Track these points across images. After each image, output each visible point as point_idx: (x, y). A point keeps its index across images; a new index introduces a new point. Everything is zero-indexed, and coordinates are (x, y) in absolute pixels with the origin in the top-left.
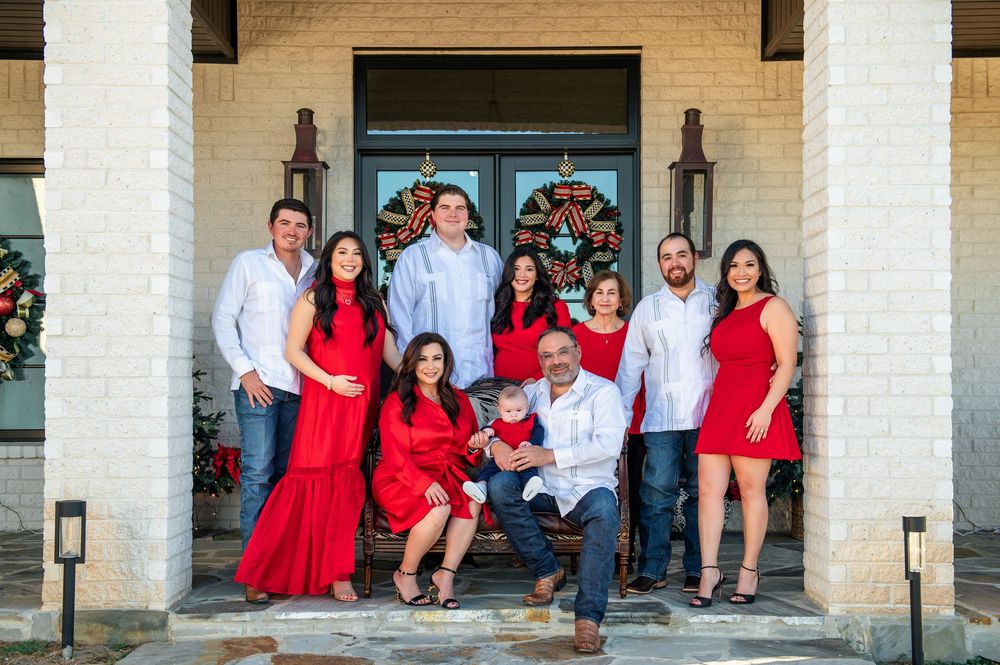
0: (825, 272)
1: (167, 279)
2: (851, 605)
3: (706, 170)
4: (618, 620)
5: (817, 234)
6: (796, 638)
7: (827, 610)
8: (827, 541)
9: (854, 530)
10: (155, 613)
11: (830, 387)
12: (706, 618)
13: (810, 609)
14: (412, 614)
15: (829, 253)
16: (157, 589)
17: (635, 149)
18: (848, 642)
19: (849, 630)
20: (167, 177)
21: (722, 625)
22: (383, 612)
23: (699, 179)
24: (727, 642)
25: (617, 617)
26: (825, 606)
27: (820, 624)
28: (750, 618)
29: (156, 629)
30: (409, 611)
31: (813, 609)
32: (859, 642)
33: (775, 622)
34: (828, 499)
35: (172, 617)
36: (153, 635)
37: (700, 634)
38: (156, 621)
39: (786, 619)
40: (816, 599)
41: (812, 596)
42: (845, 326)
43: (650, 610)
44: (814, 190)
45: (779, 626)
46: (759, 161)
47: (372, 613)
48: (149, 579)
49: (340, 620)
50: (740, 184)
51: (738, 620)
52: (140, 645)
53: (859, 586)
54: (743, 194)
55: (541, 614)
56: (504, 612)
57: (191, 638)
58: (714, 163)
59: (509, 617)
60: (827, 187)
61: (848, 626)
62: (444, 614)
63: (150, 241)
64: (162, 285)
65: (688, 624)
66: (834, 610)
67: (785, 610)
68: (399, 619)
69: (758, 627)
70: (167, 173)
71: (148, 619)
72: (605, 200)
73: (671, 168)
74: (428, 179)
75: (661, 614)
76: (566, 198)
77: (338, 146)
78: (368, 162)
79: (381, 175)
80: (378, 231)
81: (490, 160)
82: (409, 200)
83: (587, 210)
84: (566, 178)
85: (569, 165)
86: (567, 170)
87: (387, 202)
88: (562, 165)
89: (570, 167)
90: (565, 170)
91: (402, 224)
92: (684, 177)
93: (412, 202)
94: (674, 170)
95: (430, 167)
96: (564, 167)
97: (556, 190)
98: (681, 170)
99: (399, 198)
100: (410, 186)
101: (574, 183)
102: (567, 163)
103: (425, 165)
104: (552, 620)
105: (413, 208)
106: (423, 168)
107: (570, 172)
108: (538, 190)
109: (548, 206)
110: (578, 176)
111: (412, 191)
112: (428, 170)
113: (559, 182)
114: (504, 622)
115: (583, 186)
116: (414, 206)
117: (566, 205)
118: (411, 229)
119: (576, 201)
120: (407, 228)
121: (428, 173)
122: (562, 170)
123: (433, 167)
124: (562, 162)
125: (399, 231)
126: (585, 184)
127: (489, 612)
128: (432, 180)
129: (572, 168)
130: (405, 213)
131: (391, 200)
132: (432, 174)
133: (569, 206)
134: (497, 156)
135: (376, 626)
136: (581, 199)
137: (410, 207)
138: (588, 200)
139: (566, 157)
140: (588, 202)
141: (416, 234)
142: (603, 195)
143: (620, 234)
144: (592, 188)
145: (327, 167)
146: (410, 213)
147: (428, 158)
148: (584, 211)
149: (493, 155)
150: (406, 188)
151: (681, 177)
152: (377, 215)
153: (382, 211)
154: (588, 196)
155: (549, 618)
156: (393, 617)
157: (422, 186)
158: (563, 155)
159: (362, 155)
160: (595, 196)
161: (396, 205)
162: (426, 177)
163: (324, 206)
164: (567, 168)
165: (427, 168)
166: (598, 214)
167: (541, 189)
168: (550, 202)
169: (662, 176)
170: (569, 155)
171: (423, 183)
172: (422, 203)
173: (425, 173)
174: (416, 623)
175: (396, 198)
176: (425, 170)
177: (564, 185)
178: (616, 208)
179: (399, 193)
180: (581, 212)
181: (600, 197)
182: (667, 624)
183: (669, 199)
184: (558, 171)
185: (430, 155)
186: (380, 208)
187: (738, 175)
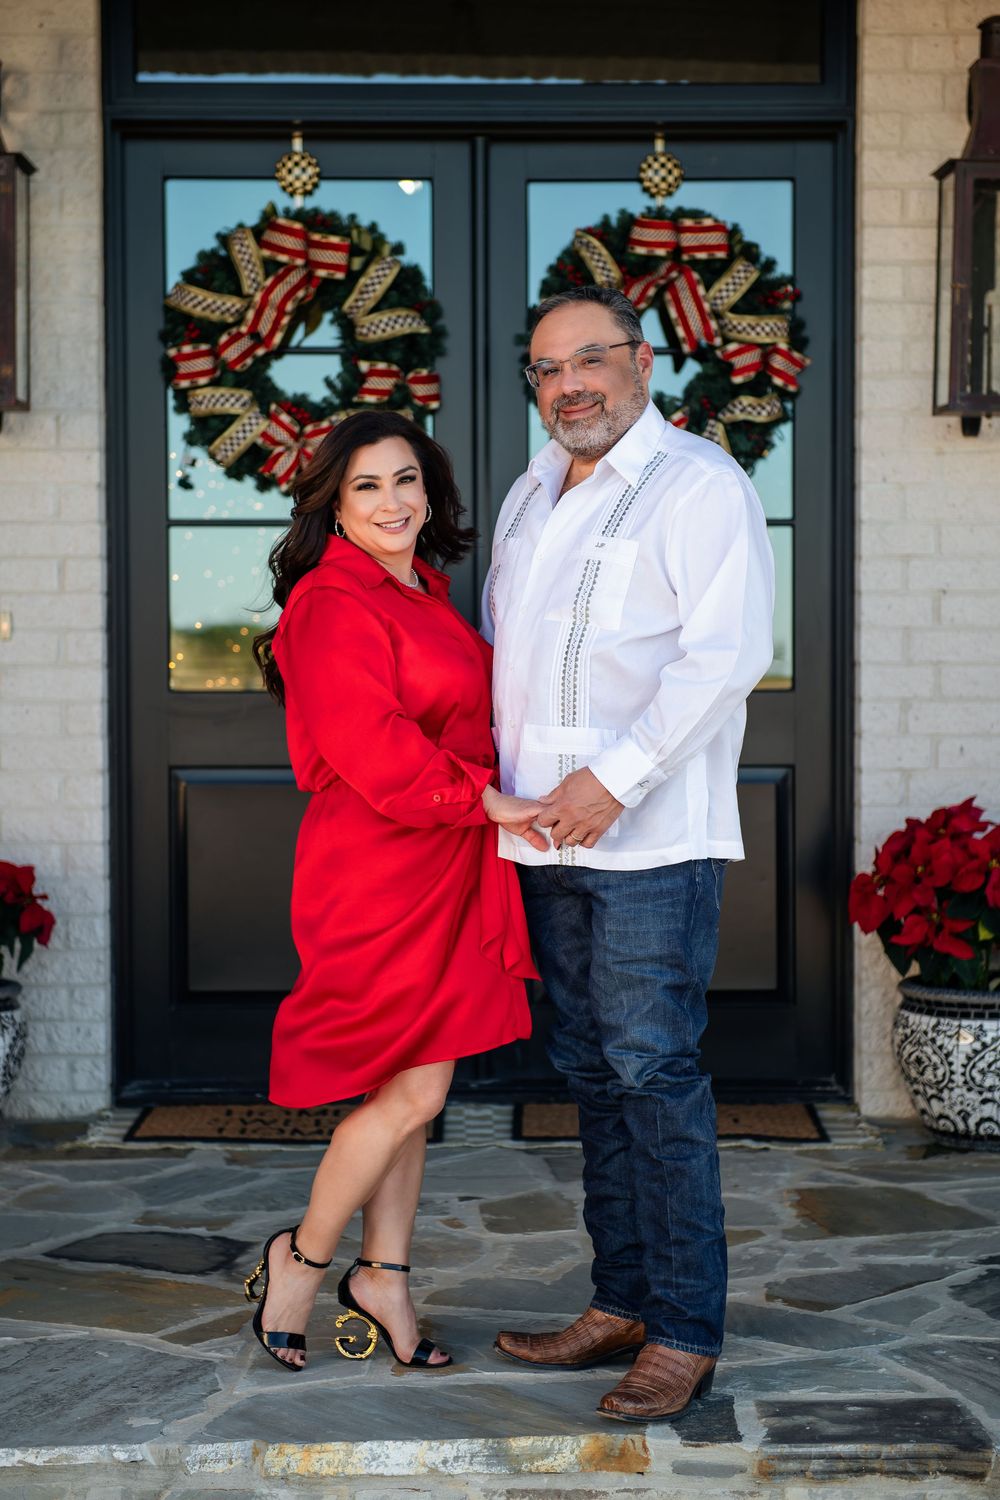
4: (842, 1465)
14: (256, 1452)
17: (841, 125)
22: (173, 1446)
25: (838, 1457)
30: (250, 1443)
43: (929, 1434)
47: (143, 1451)
49: (50, 1469)
55: (623, 1453)
56: (520, 1444)
59: (532, 1459)
62: (349, 1454)
68: (221, 1467)
72: (763, 259)
73: (940, 174)
74: (298, 202)
75: (964, 1448)
76: (661, 252)
77: (61, 112)
78: (141, 154)
79: (175, 189)
80: (167, 337)
81: (461, 151)
82: (248, 256)
83: (717, 286)
84: (659, 201)
85: (670, 165)
86: (664, 179)
87: (190, 262)
88: (650, 166)
89: (670, 172)
90: (657, 179)
91: (230, 320)
92: (977, 198)
93: (258, 263)
94: (950, 180)
95: (304, 170)
96: (656, 172)
97: (638, 233)
98: (970, 181)
99: (223, 252)
100: (252, 220)
101: (681, 213)
102: (663, 160)
103: (290, 164)
104: (654, 1466)
105: (260, 278)
106: (284, 172)
107: (670, 186)
108: (589, 231)
109: (615, 274)
110: (690, 196)
111: (257, 232)
112: (297, 178)
113: (644, 210)
114: (518, 1473)
115: (708, 222)
116: (261, 272)
117: (663, 270)
118: (253, 333)
119: (688, 262)
120: (244, 329)
121: (298, 184)
122: (650, 180)
123: (311, 171)
124: (650, 159)
125: (224, 338)
126: (709, 216)
127: (478, 1444)
128: (310, 203)
129: (676, 172)
130: (238, 292)
131: (203, 256)
132: (309, 187)
133: (669, 270)
134: (480, 141)
135: (155, 1487)
136: (702, 256)
137: (251, 276)
138: (720, 260)
139: (659, 145)
140: (718, 265)
141: (267, 346)
142: (756, 246)
143: (800, 351)
144: (729, 226)
145: (28, 168)
146: (251, 291)
147: (298, 144)
148: (708, 288)
149: (470, 139)
150: (241, 226)
151: (970, 200)
152: (166, 296)
153: (177, 285)
154: (718, 248)
155: (647, 1461)
156: (203, 1462)
157: (282, 221)
158: (651, 139)
159: (125, 137)
160: (737, 249)
161: (215, 271)
162: (292, 194)
163: (20, 271)
164: (663, 172)
165: (297, 171)
166: (745, 297)
167: (596, 227)
168: (620, 263)
169: (913, 197)
170: (668, 139)
171: (287, 212)
172: (281, 264)
173: (291, 185)
174: (268, 1477)
175: (214, 253)
176: (290, 178)
177: (657, 217)
178: (792, 280)
179: (224, 239)
180: (701, 290)
181: (750, 252)
182: (978, 1476)
183: (933, 257)
184: (640, 181)
185: (306, 138)
186: (173, 278)
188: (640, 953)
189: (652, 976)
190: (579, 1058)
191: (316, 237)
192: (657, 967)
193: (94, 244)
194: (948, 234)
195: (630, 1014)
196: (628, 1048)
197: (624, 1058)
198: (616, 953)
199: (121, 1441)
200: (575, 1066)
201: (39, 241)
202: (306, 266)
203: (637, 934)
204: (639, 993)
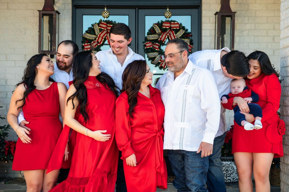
3: (232, 15)
17: (199, 6)
23: (228, 20)
44: (286, 25)
46: (255, 12)
50: (247, 22)
54: (248, 26)
58: (235, 12)
72: (186, 29)
73: (215, 14)
74: (106, 19)
76: (168, 28)
77: (65, 4)
78: (79, 11)
79: (85, 17)
80: (83, 42)
81: (134, 10)
82: (97, 28)
83: (177, 34)
84: (168, 19)
85: (170, 13)
86: (169, 15)
87: (87, 29)
88: (166, 13)
89: (170, 14)
90: (167, 15)
91: (94, 39)
92: (222, 19)
93: (98, 29)
94: (217, 16)
95: (107, 13)
96: (167, 14)
97: (164, 24)
98: (220, 16)
99: (92, 27)
100: (98, 22)
101: (172, 21)
102: (168, 12)
103: (104, 13)
105: (99, 32)
106: (103, 14)
107: (170, 16)
108: (155, 24)
109: (160, 31)
110: (173, 18)
111: (98, 24)
112: (106, 15)
113: (165, 21)
115: (176, 23)
116: (99, 31)
117: (168, 31)
118: (98, 42)
119: (172, 29)
120: (96, 41)
121: (105, 16)
122: (166, 15)
123: (108, 14)
124: (166, 12)
125: (92, 42)
126: (176, 22)
128: (108, 19)
129: (171, 14)
130: (95, 34)
131: (89, 28)
132: (107, 17)
133: (169, 31)
134: (137, 9)
136: (175, 28)
137: (97, 32)
138: (178, 29)
139: (168, 9)
140: (178, 30)
141: (100, 44)
142: (185, 27)
143: (192, 45)
144: (180, 24)
145: (59, 13)
146: (97, 34)
147: (106, 9)
148: (176, 34)
149: (135, 8)
150: (96, 23)
151: (220, 19)
152: (83, 35)
153: (85, 33)
154: (178, 27)
157: (102, 22)
158: (167, 8)
159: (76, 8)
160: (181, 27)
161: (91, 31)
162: (105, 18)
163: (57, 30)
164: (168, 14)
165: (105, 14)
166: (182, 35)
167: (157, 23)
168: (161, 30)
169: (211, 18)
170: (169, 8)
171: (104, 21)
172: (103, 30)
173: (104, 16)
175: (91, 27)
176: (104, 15)
177: (167, 22)
178: (191, 33)
179: (93, 25)
180: (175, 34)
181: (183, 28)
183: (215, 29)
184: (165, 15)
185: (107, 8)
186: (84, 32)
187: (246, 18)
188: (195, 166)
189: (198, 170)
190: (180, 186)
191: (108, 25)
192: (199, 169)
193: (70, 26)
195: (193, 178)
196: (193, 185)
197: (192, 187)
198: (191, 166)
200: (180, 188)
201: (61, 26)
202: (107, 30)
203: (195, 162)
204: (195, 174)
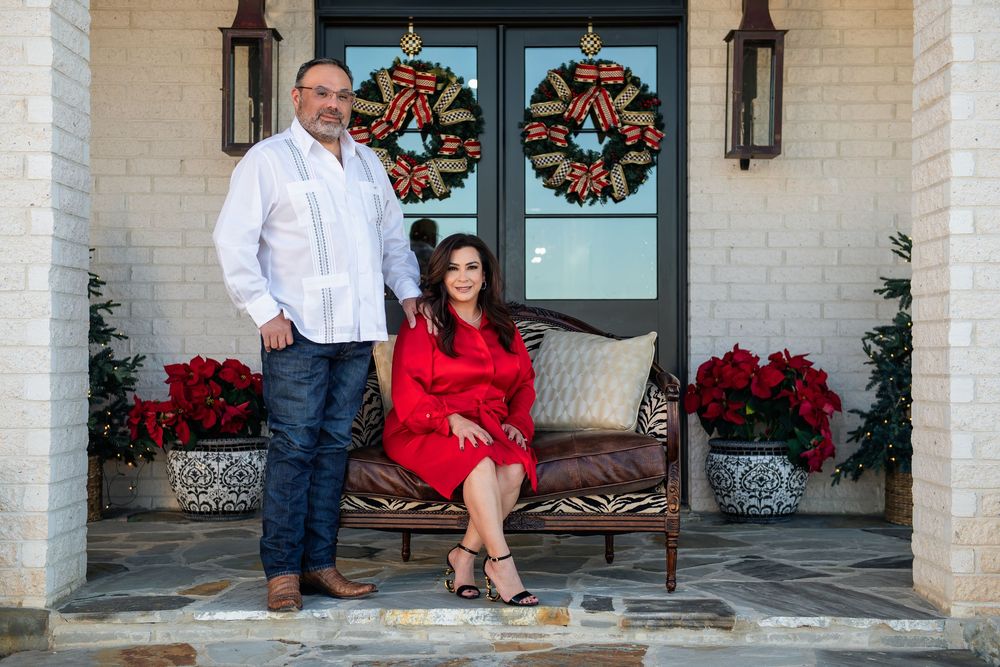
0: (946, 152)
1: (51, 157)
2: (981, 605)
3: (773, 40)
4: (662, 623)
5: (934, 102)
6: (906, 648)
7: (949, 611)
8: (948, 516)
9: (985, 502)
10: (32, 612)
11: (951, 309)
12: (784, 620)
13: (925, 610)
14: (382, 614)
15: (953, 125)
16: (34, 579)
17: (680, 18)
18: (979, 654)
19: (979, 638)
20: (49, 20)
21: (805, 630)
22: (342, 612)
23: (764, 55)
24: (813, 654)
25: (661, 619)
26: (945, 606)
27: (940, 629)
28: (842, 621)
29: (31, 634)
30: (378, 610)
31: (926, 610)
32: (993, 655)
33: (878, 627)
34: (949, 460)
35: (54, 617)
36: (27, 641)
37: (775, 642)
38: (32, 622)
39: (892, 623)
40: (931, 596)
41: (924, 592)
42: (974, 223)
43: (705, 610)
44: (930, 43)
45: (883, 633)
46: (842, 32)
47: (327, 613)
48: (23, 566)
50: (818, 62)
51: (827, 625)
52: (10, 654)
53: (992, 579)
54: (821, 75)
55: (557, 616)
56: (507, 611)
57: (80, 645)
58: (785, 32)
59: (513, 619)
60: (950, 35)
61: (977, 632)
62: (426, 615)
63: (25, 106)
64: (43, 167)
65: (757, 629)
66: (958, 611)
67: (889, 611)
68: (364, 621)
69: (854, 634)
70: (49, 13)
71: (21, 620)
72: (642, 85)
73: (728, 38)
74: (411, 57)
75: (721, 615)
76: (591, 80)
77: (294, 12)
81: (492, 32)
82: (386, 83)
83: (618, 98)
84: (590, 57)
85: (595, 39)
86: (592, 46)
88: (585, 39)
89: (595, 42)
90: (589, 46)
91: (377, 114)
92: (746, 50)
93: (391, 86)
94: (732, 42)
95: (414, 41)
96: (588, 42)
97: (579, 72)
98: (742, 41)
99: (373, 82)
100: (388, 66)
101: (601, 62)
102: (592, 36)
103: (407, 39)
104: (572, 622)
105: (392, 94)
106: (404, 43)
107: (595, 49)
108: (555, 71)
109: (568, 92)
110: (606, 54)
111: (391, 72)
112: (411, 46)
113: (582, 61)
114: (507, 625)
115: (614, 66)
116: (392, 91)
117: (592, 90)
118: (389, 121)
119: (604, 86)
120: (384, 119)
121: (411, 49)
122: (586, 46)
123: (417, 42)
124: (585, 36)
125: (374, 124)
126: (615, 63)
127: (487, 611)
128: (417, 58)
129: (598, 42)
130: (381, 101)
131: (364, 84)
132: (417, 50)
133: (595, 91)
134: (501, 27)
135: (333, 630)
136: (611, 82)
137: (387, 93)
138: (620, 84)
139: (590, 29)
140: (619, 87)
141: (395, 128)
142: (639, 78)
143: (660, 129)
144: (624, 68)
145: (279, 37)
146: (388, 100)
147: (411, 29)
148: (613, 100)
149: (496, 26)
150: (383, 69)
151: (742, 51)
154: (619, 78)
155: (568, 620)
156: (356, 618)
157: (403, 66)
158: (586, 27)
159: (327, 26)
160: (629, 79)
161: (369, 90)
162: (408, 54)
164: (592, 43)
165: (411, 42)
166: (632, 103)
167: (559, 69)
168: (570, 87)
169: (715, 52)
170: (594, 26)
171: (405, 62)
172: (403, 87)
173: (407, 49)
174: (387, 626)
175: (369, 82)
176: (407, 46)
177: (588, 64)
178: (656, 96)
179: (374, 76)
180: (610, 100)
181: (635, 81)
182: (730, 628)
183: (725, 82)
184: (581, 47)
185: (415, 26)
187: (815, 50)
191: (420, 74)
194: (731, 70)
199: (316, 608)
202: (414, 88)
